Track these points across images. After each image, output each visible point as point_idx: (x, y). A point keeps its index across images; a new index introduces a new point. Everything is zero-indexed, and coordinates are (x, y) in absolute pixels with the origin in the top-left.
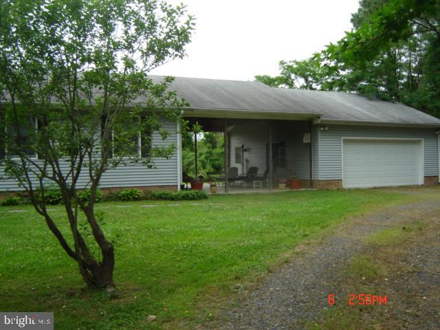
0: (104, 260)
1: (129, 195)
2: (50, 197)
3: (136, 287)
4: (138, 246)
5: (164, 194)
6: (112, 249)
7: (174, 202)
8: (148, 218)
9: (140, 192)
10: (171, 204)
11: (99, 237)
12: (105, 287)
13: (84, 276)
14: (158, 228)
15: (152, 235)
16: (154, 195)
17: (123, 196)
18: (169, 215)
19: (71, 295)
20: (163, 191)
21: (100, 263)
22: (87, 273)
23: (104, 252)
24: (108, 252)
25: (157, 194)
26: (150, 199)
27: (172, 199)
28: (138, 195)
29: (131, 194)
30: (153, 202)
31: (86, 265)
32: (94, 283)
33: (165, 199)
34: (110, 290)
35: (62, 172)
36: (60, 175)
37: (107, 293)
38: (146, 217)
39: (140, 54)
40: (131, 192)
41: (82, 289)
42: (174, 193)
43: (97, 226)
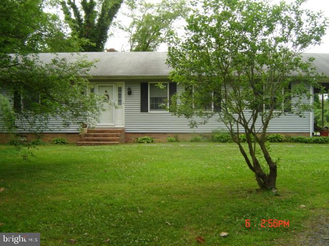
0: (270, 173)
1: (274, 138)
2: (222, 137)
3: (290, 191)
4: (287, 170)
5: (300, 138)
6: (275, 167)
7: (307, 144)
8: (290, 153)
9: (283, 137)
10: (306, 146)
11: (268, 159)
12: (271, 189)
13: (258, 181)
14: (299, 160)
15: (295, 164)
16: (293, 139)
17: (271, 138)
18: (306, 153)
19: (251, 192)
20: (299, 136)
21: (268, 175)
22: (260, 180)
23: (271, 168)
24: (273, 168)
25: (295, 138)
26: (290, 141)
27: (306, 142)
28: (282, 139)
29: (277, 137)
30: (292, 144)
31: (260, 175)
32: (264, 187)
33: (301, 142)
34: (274, 191)
35: (246, 119)
36: (244, 120)
37: (273, 192)
38: (289, 153)
39: (292, 43)
40: (276, 136)
41: (257, 190)
42: (307, 138)
43: (267, 152)
